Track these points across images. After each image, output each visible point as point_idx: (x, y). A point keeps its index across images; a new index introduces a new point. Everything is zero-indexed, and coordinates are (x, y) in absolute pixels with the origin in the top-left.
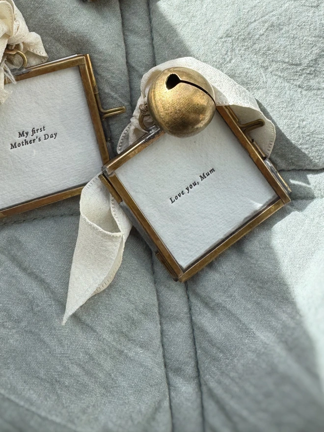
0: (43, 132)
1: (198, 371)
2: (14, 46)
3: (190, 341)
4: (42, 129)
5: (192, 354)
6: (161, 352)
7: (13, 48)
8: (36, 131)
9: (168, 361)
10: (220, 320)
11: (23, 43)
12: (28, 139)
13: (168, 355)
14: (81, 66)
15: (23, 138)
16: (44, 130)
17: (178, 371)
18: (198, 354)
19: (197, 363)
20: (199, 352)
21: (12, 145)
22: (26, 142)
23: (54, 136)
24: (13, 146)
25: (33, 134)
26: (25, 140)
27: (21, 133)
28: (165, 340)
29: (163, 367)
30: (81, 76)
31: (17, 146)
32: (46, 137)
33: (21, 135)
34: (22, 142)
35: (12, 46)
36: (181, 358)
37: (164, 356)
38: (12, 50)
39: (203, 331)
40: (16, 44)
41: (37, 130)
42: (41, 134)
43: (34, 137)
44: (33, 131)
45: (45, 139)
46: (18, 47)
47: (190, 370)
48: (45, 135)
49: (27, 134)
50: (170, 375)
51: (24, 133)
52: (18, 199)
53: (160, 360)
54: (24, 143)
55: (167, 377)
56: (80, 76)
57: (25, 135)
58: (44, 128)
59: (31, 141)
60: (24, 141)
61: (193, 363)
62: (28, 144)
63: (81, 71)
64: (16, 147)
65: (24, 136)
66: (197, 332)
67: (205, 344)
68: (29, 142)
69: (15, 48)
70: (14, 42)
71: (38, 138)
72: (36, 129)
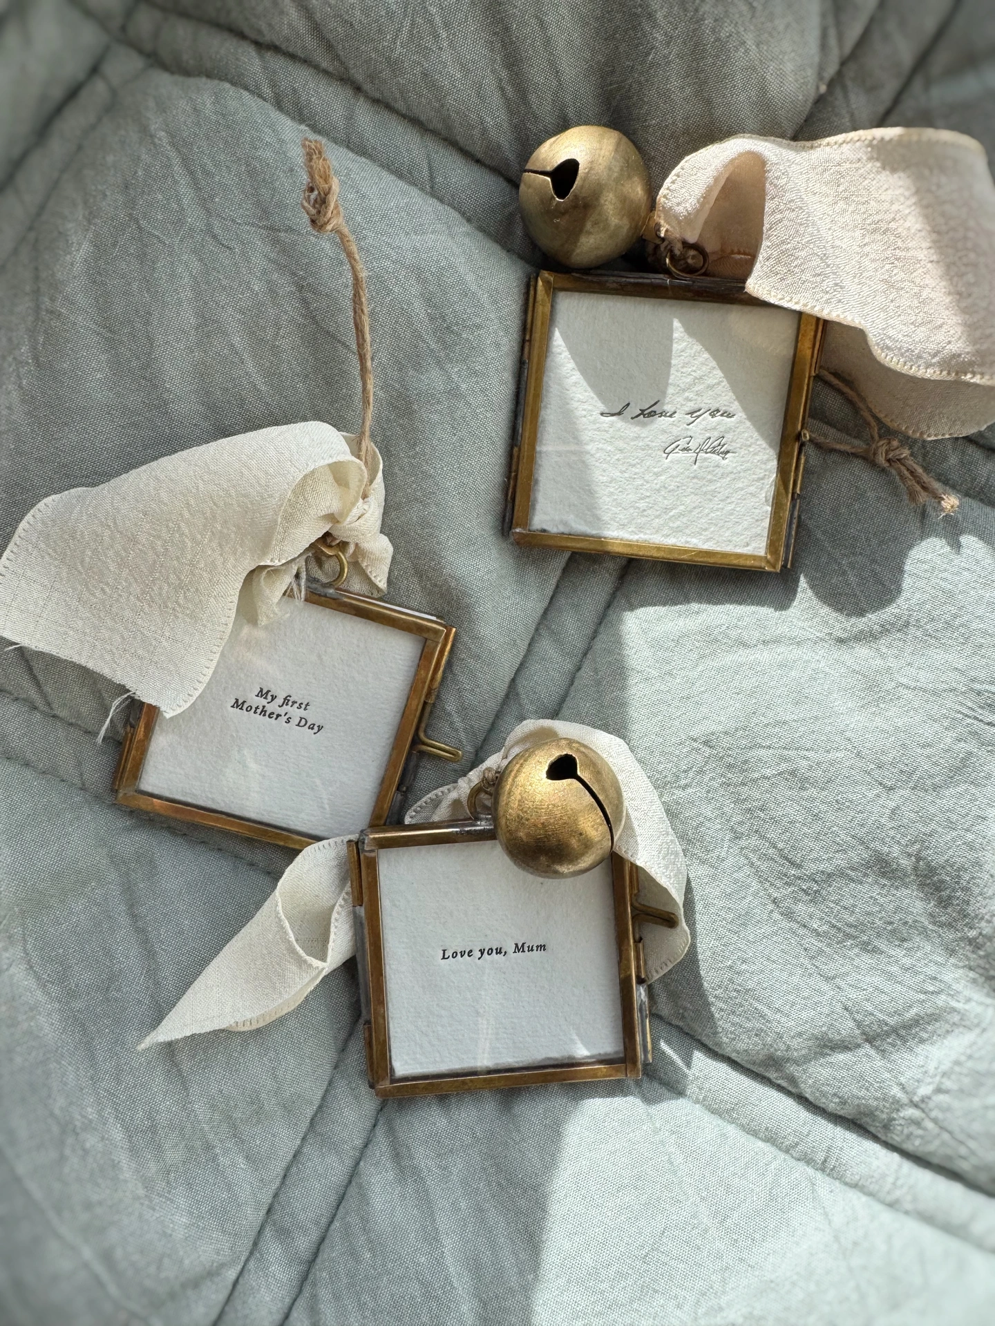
0: (301, 712)
1: (316, 1254)
2: (338, 542)
3: (333, 1198)
4: (303, 706)
5: (324, 1221)
6: (274, 1186)
7: (334, 544)
8: (290, 703)
9: (277, 1207)
10: (403, 1197)
11: (357, 545)
12: (270, 708)
13: (282, 1197)
14: (429, 642)
15: (262, 702)
16: (305, 709)
17: (284, 1234)
18: (333, 1227)
19: (322, 1240)
20: (336, 1224)
21: (237, 700)
22: (263, 712)
23: (316, 729)
24: (238, 705)
25: (282, 705)
26: (264, 707)
27: (264, 691)
28: (294, 1169)
29: (263, 1212)
30: (420, 659)
31: (245, 708)
32: (303, 722)
33: (262, 693)
34: (257, 708)
35: (335, 539)
36: (302, 1217)
37: (276, 1195)
38: (330, 546)
39: (364, 1198)
40: (344, 540)
41: (294, 702)
42: (296, 713)
43: (282, 711)
44: (285, 699)
45: (298, 725)
46: (343, 545)
47: (304, 1244)
48: (301, 718)
49: (273, 698)
50: (268, 1233)
51: (270, 694)
52: (194, 795)
53: (266, 1198)
54: (259, 711)
55: (260, 1232)
56: (419, 655)
57: (269, 698)
58: (307, 705)
59: (273, 713)
60: (261, 708)
61: (314, 1235)
62: (264, 715)
63: (426, 650)
64: (241, 709)
65: (266, 698)
66: (353, 1190)
67: (353, 1219)
68: (267, 714)
69: (338, 544)
70: (341, 534)
71: (287, 717)
72: (292, 699)
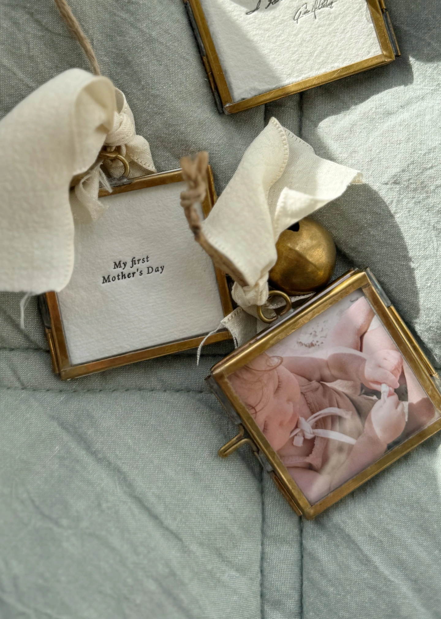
0: (146, 264)
7: (112, 150)
8: (137, 262)
9: (265, 591)
11: (126, 146)
12: (126, 271)
13: (266, 584)
15: (119, 270)
16: (147, 261)
17: (277, 604)
18: (304, 586)
19: (301, 596)
20: (305, 583)
21: (104, 278)
22: (123, 276)
23: (160, 269)
24: (106, 280)
25: (133, 266)
26: (122, 273)
27: (117, 263)
29: (259, 598)
31: (111, 280)
32: (150, 270)
33: (117, 265)
34: (118, 276)
35: (111, 147)
40: (118, 145)
41: (139, 260)
42: (142, 266)
43: (134, 270)
44: (132, 261)
45: (148, 273)
46: (118, 149)
48: (148, 268)
49: (125, 264)
50: (266, 608)
53: (256, 588)
55: (262, 611)
57: (122, 265)
58: (147, 258)
59: (130, 274)
61: (296, 597)
62: (125, 278)
65: (120, 267)
69: (115, 150)
70: (115, 141)
71: (139, 271)
72: (136, 259)
